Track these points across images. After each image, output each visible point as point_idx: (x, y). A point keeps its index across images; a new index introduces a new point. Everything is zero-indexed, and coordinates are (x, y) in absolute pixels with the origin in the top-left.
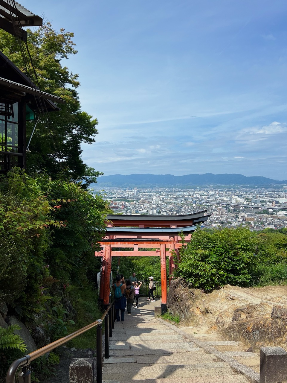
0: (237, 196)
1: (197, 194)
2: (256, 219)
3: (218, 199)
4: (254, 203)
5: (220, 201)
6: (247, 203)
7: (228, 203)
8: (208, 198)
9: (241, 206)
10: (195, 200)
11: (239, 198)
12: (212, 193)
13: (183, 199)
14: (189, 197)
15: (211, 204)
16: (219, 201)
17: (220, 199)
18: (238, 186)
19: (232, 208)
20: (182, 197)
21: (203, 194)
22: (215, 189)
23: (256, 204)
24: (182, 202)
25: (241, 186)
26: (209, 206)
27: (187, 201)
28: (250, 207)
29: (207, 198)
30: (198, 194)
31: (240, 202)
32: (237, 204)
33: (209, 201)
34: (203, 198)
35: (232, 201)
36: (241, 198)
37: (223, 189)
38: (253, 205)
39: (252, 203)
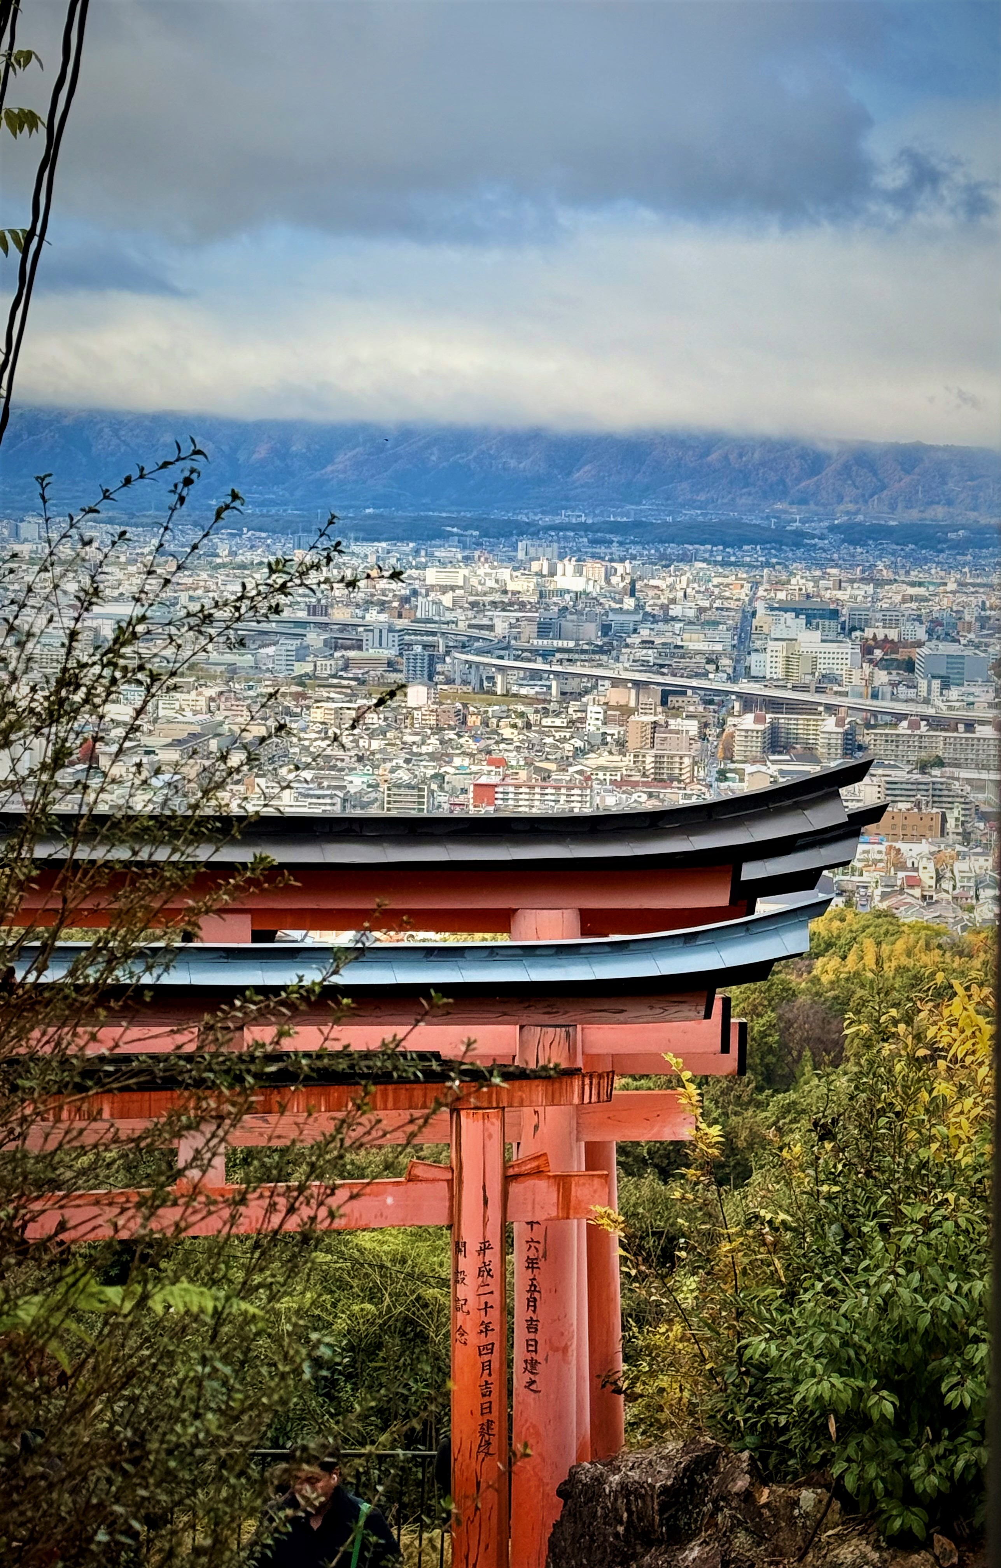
0: (798, 612)
1: (444, 589)
2: (951, 824)
3: (635, 640)
4: (936, 684)
5: (650, 655)
6: (882, 677)
7: (716, 682)
8: (544, 630)
9: (830, 708)
10: (425, 647)
11: (817, 635)
12: (577, 584)
13: (314, 638)
14: (373, 616)
15: (573, 685)
16: (641, 653)
17: (647, 644)
18: (807, 528)
19: (748, 721)
20: (302, 615)
21: (497, 597)
22: (601, 550)
23: (954, 693)
24: (308, 668)
25: (832, 529)
26: (552, 706)
27: (352, 654)
28: (904, 717)
29: (529, 630)
30: (453, 588)
31: (822, 669)
32: (794, 688)
33: (546, 655)
34: (501, 628)
35: (754, 657)
36: (832, 636)
37: (672, 549)
38: (927, 701)
39: (923, 684)
